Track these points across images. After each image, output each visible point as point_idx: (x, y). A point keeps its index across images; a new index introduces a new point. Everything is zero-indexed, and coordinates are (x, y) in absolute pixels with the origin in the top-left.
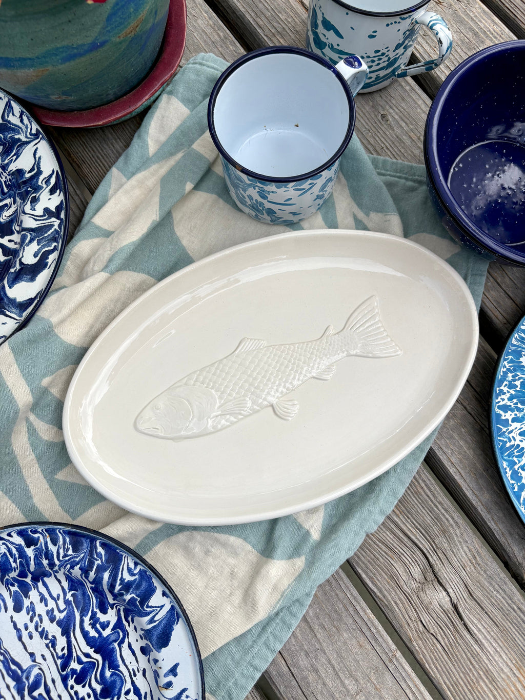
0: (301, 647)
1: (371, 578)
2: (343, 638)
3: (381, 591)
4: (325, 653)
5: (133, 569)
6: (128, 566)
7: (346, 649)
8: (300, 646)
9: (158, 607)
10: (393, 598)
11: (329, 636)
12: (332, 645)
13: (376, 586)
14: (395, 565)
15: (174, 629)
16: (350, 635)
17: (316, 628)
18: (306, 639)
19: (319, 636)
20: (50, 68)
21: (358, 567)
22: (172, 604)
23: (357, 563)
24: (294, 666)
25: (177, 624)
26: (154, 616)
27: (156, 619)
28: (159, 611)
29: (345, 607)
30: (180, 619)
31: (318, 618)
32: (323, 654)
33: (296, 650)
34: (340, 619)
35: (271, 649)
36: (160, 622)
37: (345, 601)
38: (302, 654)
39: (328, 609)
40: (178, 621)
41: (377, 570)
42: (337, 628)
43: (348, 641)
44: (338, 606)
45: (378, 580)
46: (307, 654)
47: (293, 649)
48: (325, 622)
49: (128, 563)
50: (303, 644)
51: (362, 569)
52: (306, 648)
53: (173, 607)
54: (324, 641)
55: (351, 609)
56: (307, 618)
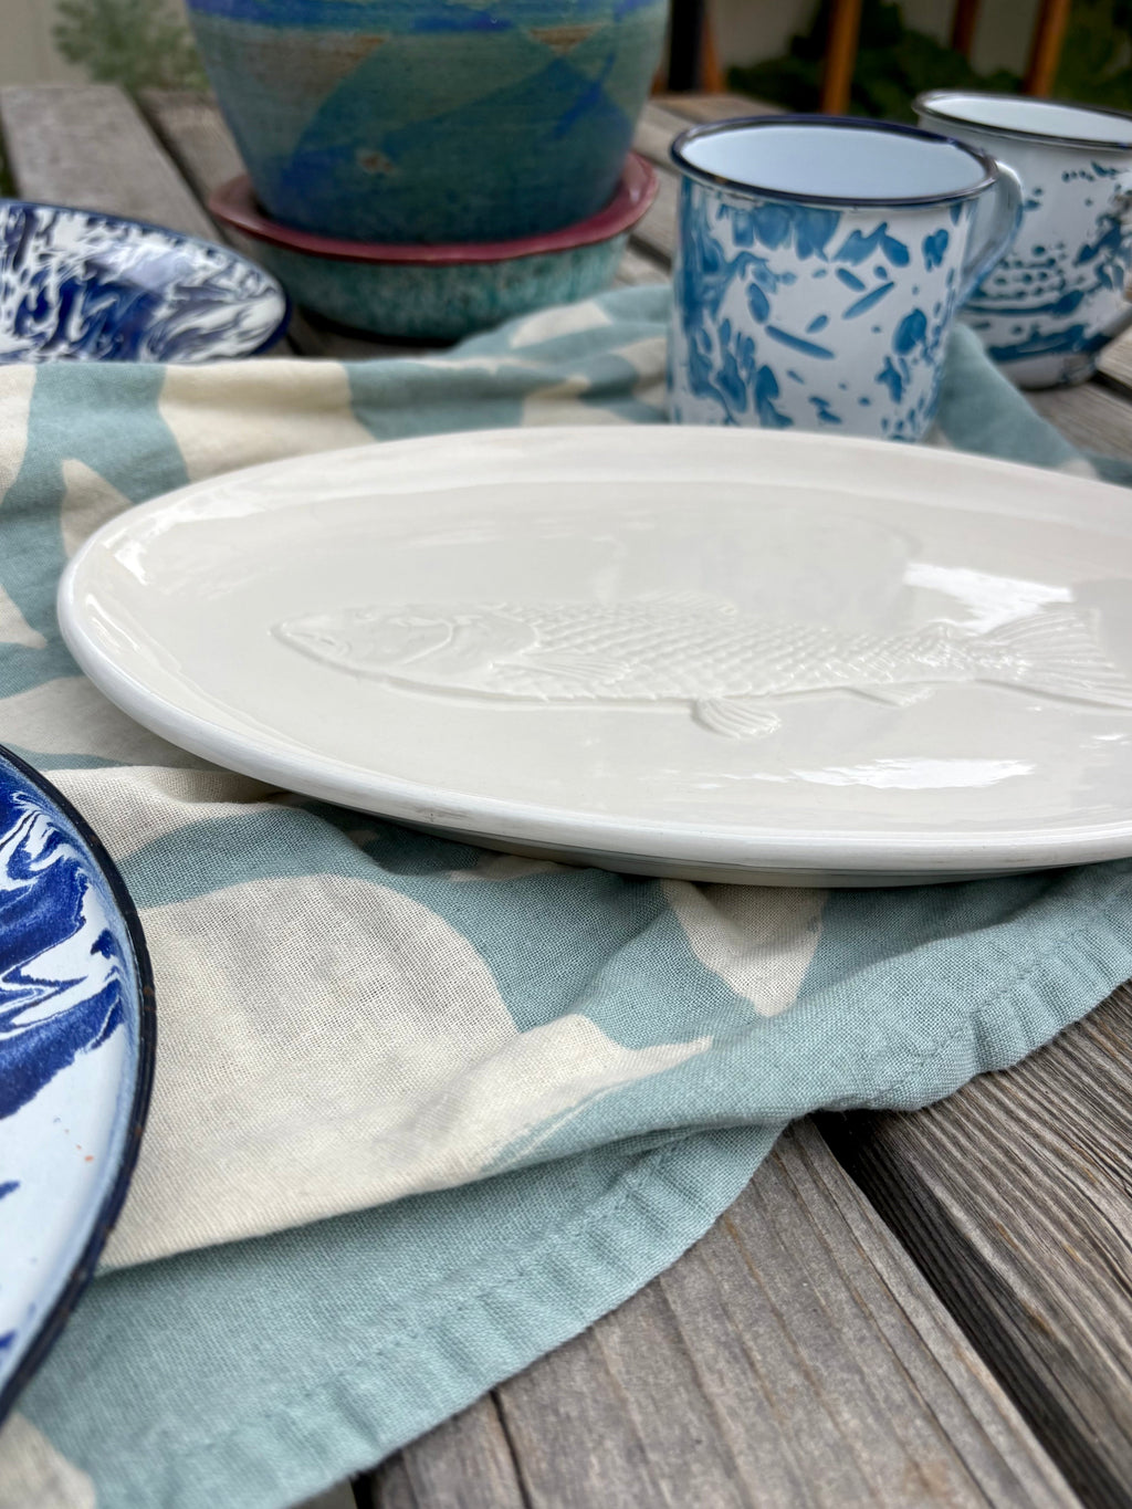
0: (615, 1414)
1: (987, 1226)
2: (836, 1425)
3: (1037, 1287)
4: (730, 1470)
5: (33, 857)
6: (22, 845)
7: (847, 1478)
8: (609, 1408)
9: (51, 984)
10: (1095, 1326)
11: (767, 1401)
12: (775, 1441)
13: (1012, 1259)
14: (1103, 1205)
15: (69, 1063)
16: (870, 1420)
17: (705, 1350)
18: (646, 1383)
19: (712, 1386)
20: (387, 36)
21: (936, 1176)
22: (116, 976)
23: (930, 1164)
24: (553, 1487)
25: (97, 1045)
26: (17, 1012)
27: (16, 1020)
28: (49, 997)
29: (858, 1302)
30: (120, 1029)
31: (723, 1312)
32: (717, 1475)
33: (583, 1417)
34: (829, 1340)
35: (459, 1357)
36: (29, 1034)
37: (859, 1283)
38: (609, 1444)
39: (777, 1291)
40: (107, 1034)
41: (1016, 1202)
42: (807, 1375)
43: (858, 1445)
44: (826, 1295)
45: (1025, 1242)
46: (636, 1451)
47: (569, 1408)
48: (756, 1337)
49: (26, 838)
50: (623, 1402)
51: (953, 1189)
52: (637, 1418)
53: (112, 989)
54: (733, 1413)
55: (888, 1321)
56: (670, 1299)
